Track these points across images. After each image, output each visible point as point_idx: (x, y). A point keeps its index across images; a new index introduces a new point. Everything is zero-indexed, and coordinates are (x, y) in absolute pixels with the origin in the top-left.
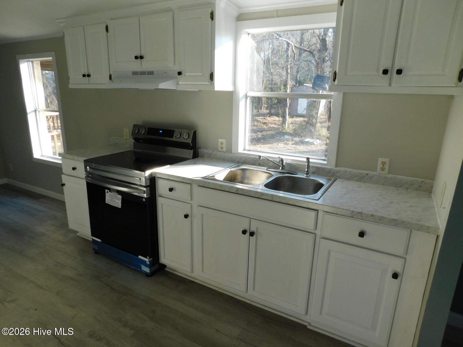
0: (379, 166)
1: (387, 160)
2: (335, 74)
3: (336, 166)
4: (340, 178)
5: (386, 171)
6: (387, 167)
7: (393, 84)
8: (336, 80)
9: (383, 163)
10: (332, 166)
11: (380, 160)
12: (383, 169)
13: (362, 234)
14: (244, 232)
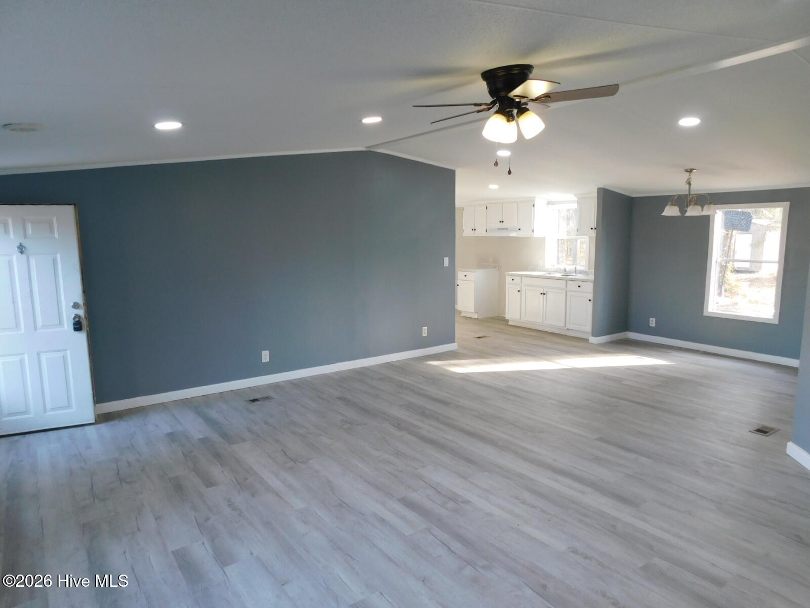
13: (579, 286)
14: (541, 294)
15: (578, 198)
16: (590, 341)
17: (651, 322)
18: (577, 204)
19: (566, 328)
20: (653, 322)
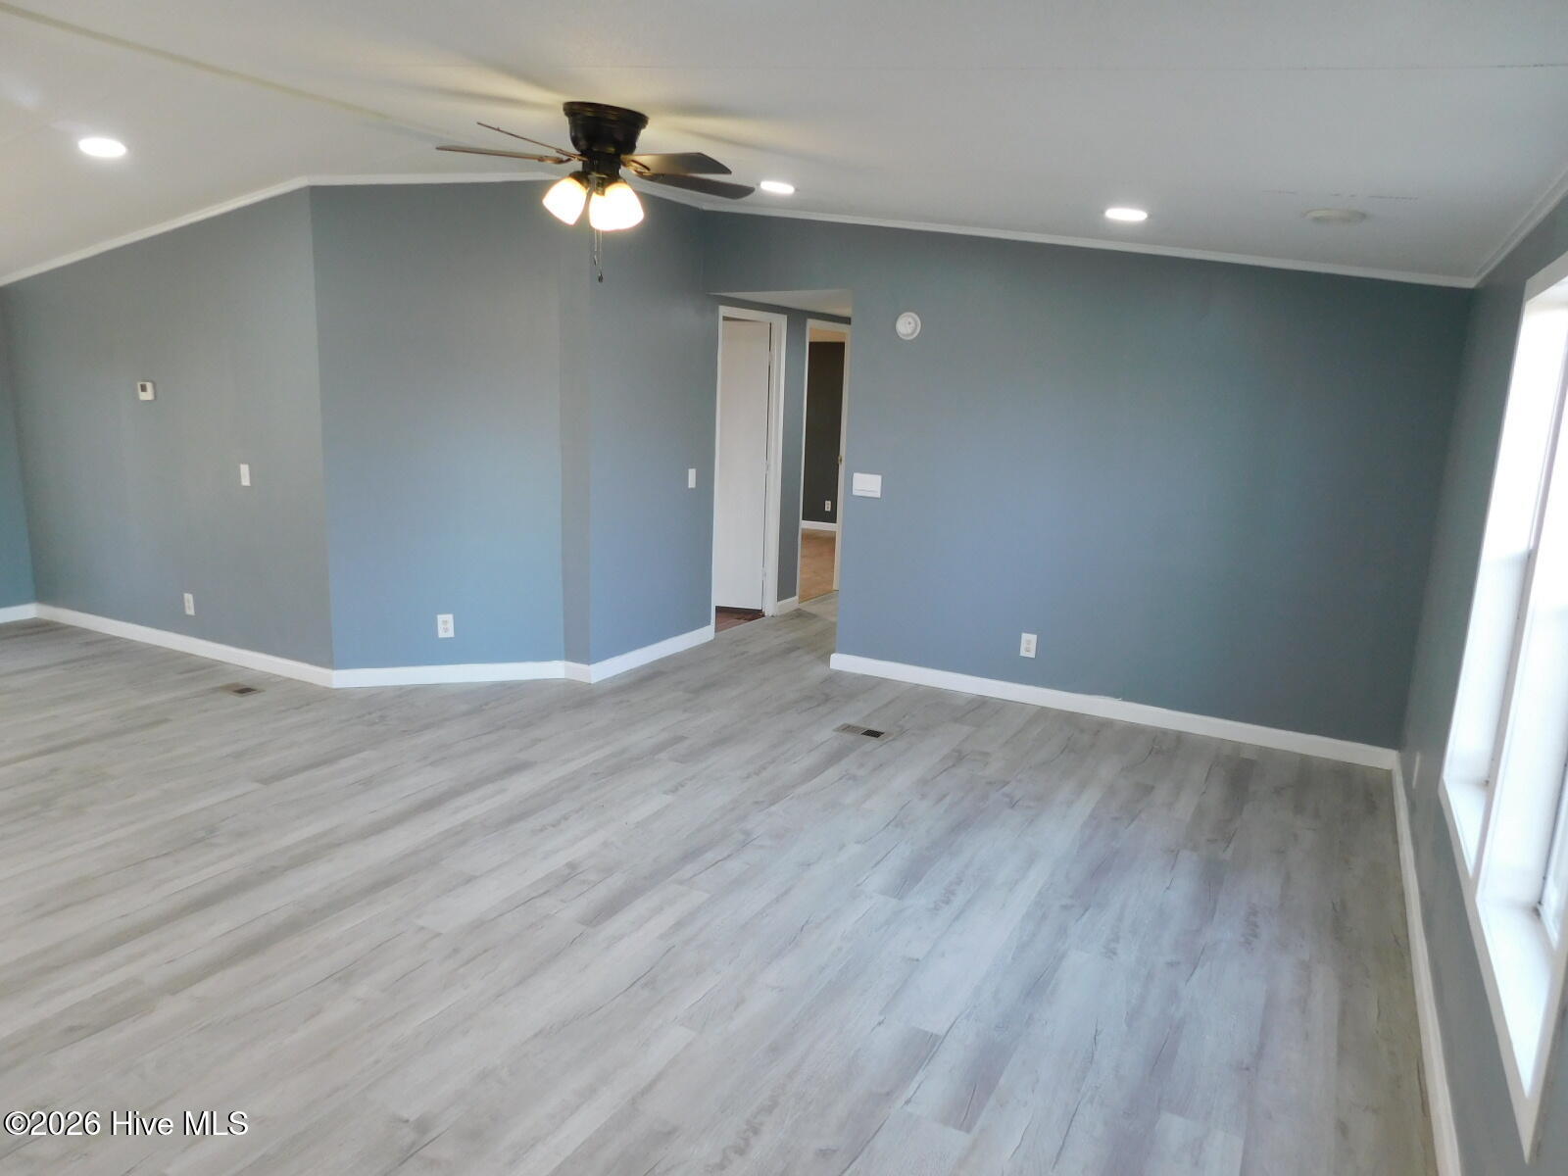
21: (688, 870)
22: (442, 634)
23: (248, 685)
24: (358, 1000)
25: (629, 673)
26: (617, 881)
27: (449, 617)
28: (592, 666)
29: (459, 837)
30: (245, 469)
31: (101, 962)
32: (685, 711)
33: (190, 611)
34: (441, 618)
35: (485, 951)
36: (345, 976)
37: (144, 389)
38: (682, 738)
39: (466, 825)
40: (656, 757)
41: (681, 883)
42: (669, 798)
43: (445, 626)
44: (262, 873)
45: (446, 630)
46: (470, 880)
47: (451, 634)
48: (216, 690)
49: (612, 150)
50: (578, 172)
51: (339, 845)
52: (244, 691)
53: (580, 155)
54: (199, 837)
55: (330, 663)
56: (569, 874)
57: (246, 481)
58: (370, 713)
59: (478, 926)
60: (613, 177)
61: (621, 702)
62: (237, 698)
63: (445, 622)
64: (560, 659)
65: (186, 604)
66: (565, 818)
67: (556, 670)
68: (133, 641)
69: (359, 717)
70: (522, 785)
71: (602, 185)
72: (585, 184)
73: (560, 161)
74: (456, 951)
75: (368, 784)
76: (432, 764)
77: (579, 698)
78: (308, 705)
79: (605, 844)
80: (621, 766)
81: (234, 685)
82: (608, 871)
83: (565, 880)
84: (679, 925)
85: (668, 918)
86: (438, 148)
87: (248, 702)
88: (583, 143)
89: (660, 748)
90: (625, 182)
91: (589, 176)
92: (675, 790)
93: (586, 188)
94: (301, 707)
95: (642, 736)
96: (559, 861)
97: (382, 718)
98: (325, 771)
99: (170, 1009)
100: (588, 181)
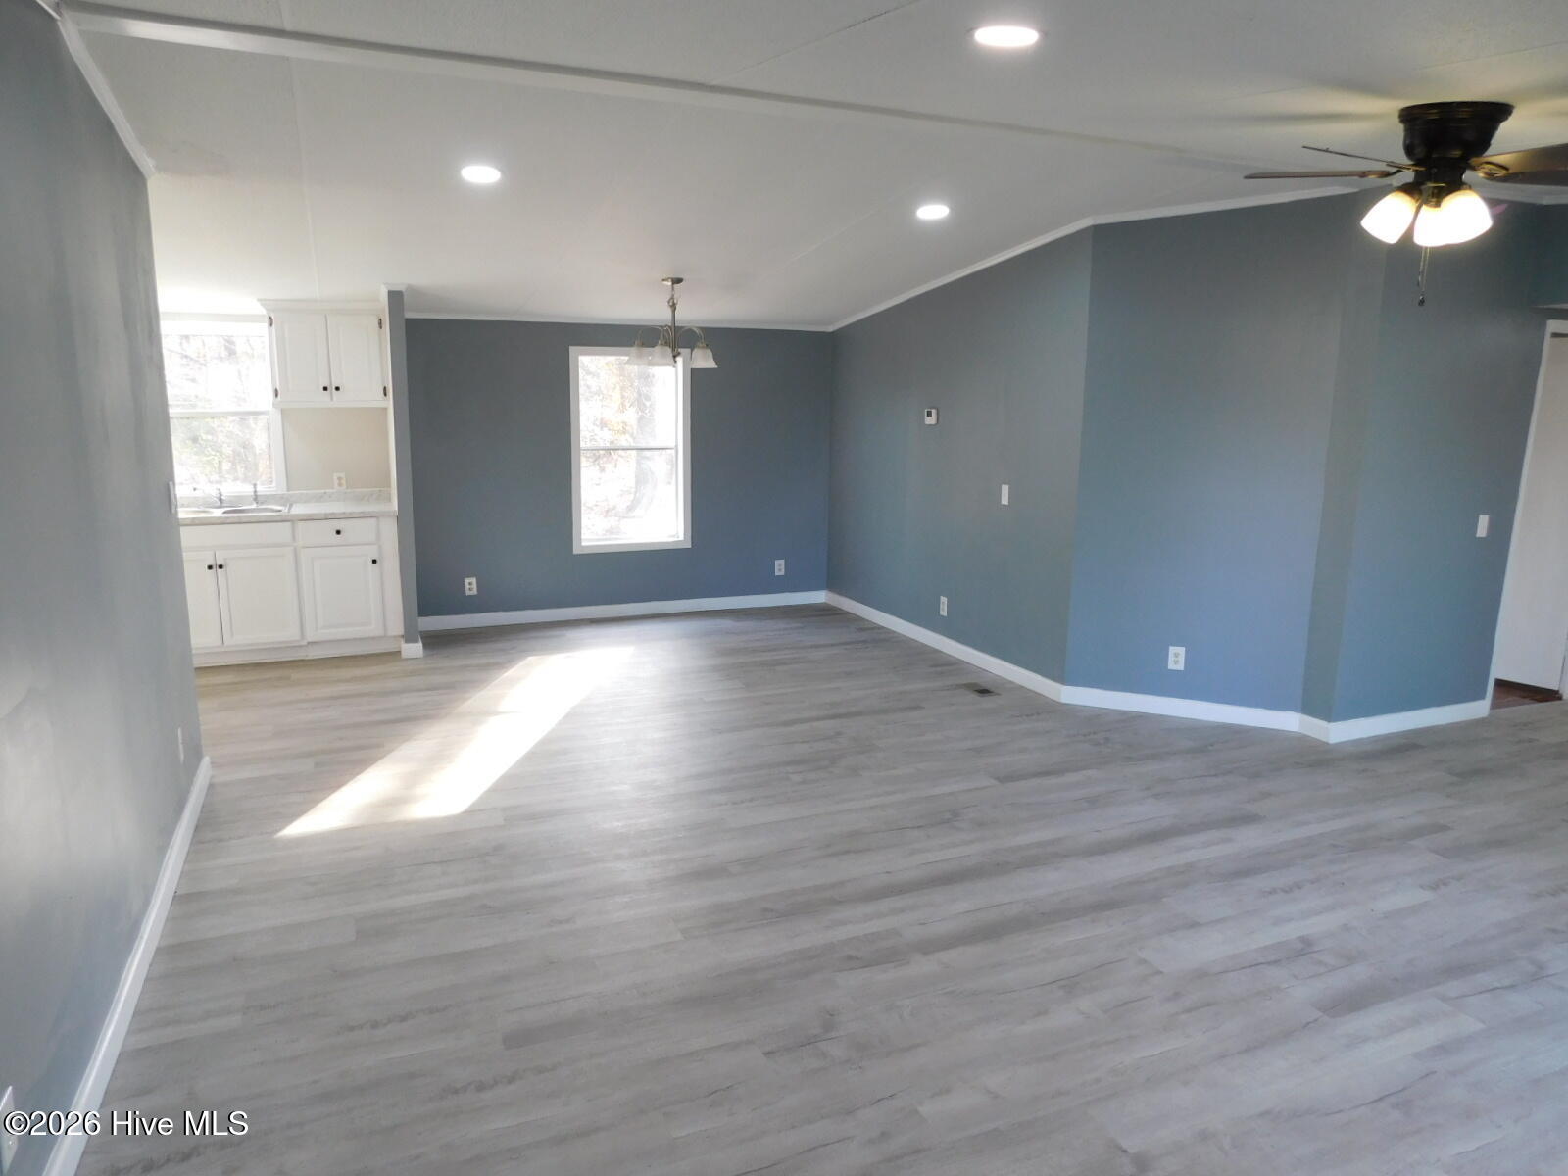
0: (336, 482)
1: (342, 475)
2: (276, 391)
3: (288, 490)
4: (296, 502)
5: (345, 487)
6: (344, 482)
7: (335, 399)
8: (279, 396)
9: (340, 479)
10: (283, 490)
11: (336, 476)
12: (340, 485)
13: (338, 532)
14: (210, 568)
15: (267, 310)
16: (404, 655)
17: (467, 586)
18: (266, 325)
19: (304, 643)
20: (471, 586)
21: (1453, 987)
22: (1171, 666)
23: (988, 687)
24: (1083, 1014)
25: (1376, 739)
26: (1361, 973)
27: (1181, 650)
28: (1332, 724)
29: (1183, 877)
30: (1005, 489)
31: (870, 908)
32: (1449, 796)
33: (944, 612)
34: (1173, 650)
35: (1209, 1005)
36: (1071, 985)
37: (929, 414)
38: (1444, 828)
39: (1190, 867)
40: (1412, 842)
41: (1444, 999)
42: (1427, 895)
43: (1177, 658)
44: (998, 865)
45: (1176, 662)
46: (1194, 925)
47: (1181, 667)
48: (959, 686)
49: (1457, 153)
50: (1409, 184)
51: (1066, 856)
52: (984, 691)
53: (1413, 165)
54: (945, 818)
55: (1062, 678)
56: (1302, 949)
57: (1005, 501)
58: (1094, 733)
59: (1201, 975)
60: (1455, 185)
61: (1364, 771)
62: (974, 697)
63: (1176, 655)
64: (1295, 710)
65: (941, 606)
66: (1299, 886)
67: (1290, 722)
68: (894, 632)
69: (1085, 735)
70: (1249, 839)
71: (1437, 197)
72: (1417, 197)
73: (1387, 175)
74: (1177, 995)
75: (1093, 802)
76: (1156, 796)
77: (1315, 758)
78: (1038, 714)
79: (1346, 928)
80: (1364, 844)
81: (975, 684)
82: (1350, 959)
83: (1299, 954)
84: (1442, 1049)
85: (1430, 1035)
86: (1246, 178)
87: (987, 702)
88: (1420, 151)
89: (1418, 832)
90: (1470, 188)
91: (1423, 187)
92: (1434, 887)
93: (1417, 200)
94: (1032, 715)
95: (1394, 815)
96: (1291, 931)
97: (1107, 740)
98: (1053, 781)
99: (923, 966)
100: (1420, 193)
